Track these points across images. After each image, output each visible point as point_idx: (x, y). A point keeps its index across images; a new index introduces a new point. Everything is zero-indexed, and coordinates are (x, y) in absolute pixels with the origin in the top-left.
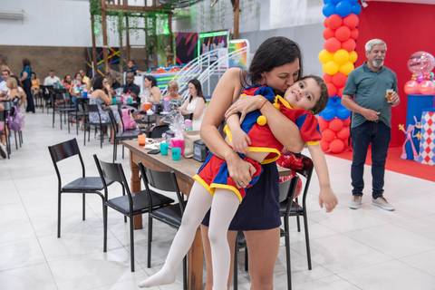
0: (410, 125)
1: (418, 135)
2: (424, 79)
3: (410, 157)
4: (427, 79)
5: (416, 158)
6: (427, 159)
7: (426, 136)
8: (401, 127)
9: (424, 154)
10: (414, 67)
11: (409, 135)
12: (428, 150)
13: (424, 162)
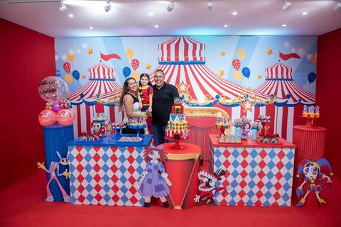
0: (52, 163)
1: (65, 173)
2: (61, 108)
3: (59, 199)
4: (64, 108)
5: (66, 199)
6: (82, 199)
7: (76, 173)
8: (41, 166)
9: (77, 194)
10: (47, 95)
11: (53, 174)
12: (81, 189)
13: (78, 203)
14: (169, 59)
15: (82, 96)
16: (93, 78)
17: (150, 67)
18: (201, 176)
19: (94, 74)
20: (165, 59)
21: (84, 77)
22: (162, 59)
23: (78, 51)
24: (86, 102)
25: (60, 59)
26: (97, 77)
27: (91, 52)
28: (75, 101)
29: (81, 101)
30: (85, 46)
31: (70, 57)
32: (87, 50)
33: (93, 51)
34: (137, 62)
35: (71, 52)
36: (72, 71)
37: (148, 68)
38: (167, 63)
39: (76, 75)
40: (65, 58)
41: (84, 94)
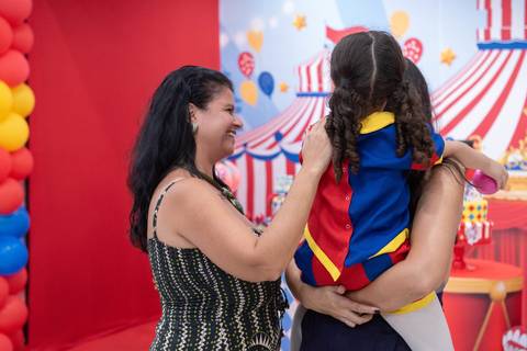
14: (506, 34)
15: (279, 136)
16: (305, 90)
17: (453, 58)
18: (511, 343)
19: (309, 82)
20: (496, 35)
21: (284, 89)
22: (487, 34)
23: (274, 23)
24: (288, 155)
25: (232, 44)
26: (315, 89)
27: (301, 24)
28: (260, 151)
29: (276, 150)
30: (289, 8)
31: (255, 39)
32: (295, 20)
33: (308, 21)
34: (419, 44)
35: (257, 25)
36: (257, 72)
37: (448, 59)
38: (500, 46)
39: (266, 84)
40: (242, 42)
41: (283, 131)
